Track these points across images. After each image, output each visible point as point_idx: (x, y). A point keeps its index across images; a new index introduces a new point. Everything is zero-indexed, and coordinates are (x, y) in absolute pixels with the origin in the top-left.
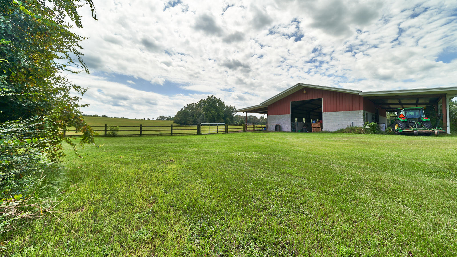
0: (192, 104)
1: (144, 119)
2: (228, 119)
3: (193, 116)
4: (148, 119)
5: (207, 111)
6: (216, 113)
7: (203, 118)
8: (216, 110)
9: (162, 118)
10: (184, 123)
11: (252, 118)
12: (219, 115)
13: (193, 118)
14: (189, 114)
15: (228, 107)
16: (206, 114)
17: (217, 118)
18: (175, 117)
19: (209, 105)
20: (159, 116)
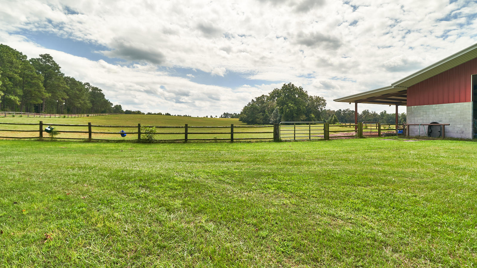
0: (262, 97)
1: (207, 116)
2: (313, 116)
3: (264, 112)
4: (211, 116)
5: (283, 105)
6: (296, 108)
7: (277, 115)
8: (295, 103)
9: (226, 115)
10: (252, 121)
11: (349, 114)
12: (299, 110)
13: (263, 115)
14: (258, 110)
15: (312, 99)
16: (282, 109)
17: (296, 114)
18: (241, 114)
19: (285, 96)
20: (222, 114)
